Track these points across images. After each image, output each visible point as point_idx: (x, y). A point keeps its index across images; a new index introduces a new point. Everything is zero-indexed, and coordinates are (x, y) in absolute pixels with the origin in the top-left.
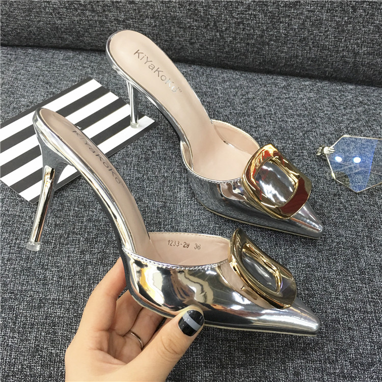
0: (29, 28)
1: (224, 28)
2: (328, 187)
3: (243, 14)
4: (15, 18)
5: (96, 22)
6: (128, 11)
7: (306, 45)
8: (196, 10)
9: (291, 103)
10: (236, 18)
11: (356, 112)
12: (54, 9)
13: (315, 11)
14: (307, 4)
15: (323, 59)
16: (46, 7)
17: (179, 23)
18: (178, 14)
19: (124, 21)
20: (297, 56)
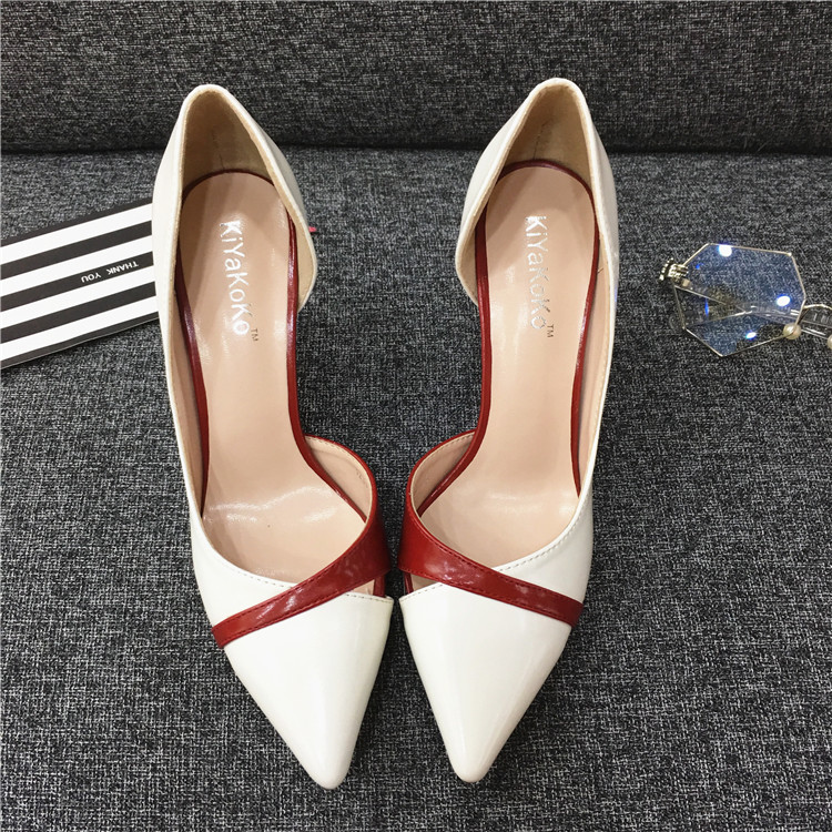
0: (131, 116)
1: (522, 76)
2: (767, 382)
3: (560, 43)
4: (102, 100)
5: (263, 91)
6: (326, 63)
7: (696, 91)
8: (463, 45)
9: (676, 212)
10: (545, 53)
11: (814, 216)
12: (180, 76)
13: (709, 22)
14: (690, 8)
15: (735, 115)
16: (162, 72)
17: (430, 75)
18: (426, 58)
19: (319, 84)
20: (679, 116)
